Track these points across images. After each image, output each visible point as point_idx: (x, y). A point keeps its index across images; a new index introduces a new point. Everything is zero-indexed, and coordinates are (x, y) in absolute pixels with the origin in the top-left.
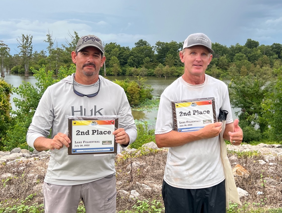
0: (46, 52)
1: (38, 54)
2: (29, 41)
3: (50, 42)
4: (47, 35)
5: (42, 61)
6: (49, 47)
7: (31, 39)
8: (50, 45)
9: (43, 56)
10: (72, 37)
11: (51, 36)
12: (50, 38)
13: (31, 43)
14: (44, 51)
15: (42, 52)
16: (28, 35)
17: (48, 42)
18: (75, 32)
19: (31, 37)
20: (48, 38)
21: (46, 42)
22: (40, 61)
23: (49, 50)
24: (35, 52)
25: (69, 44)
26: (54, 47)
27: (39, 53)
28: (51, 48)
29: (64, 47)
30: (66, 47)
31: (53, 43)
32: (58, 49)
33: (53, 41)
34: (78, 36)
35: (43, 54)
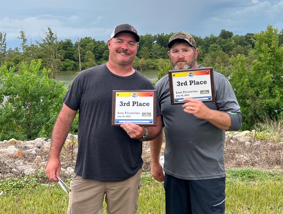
0: (20, 48)
1: (12, 51)
2: (3, 39)
3: (24, 38)
4: (21, 32)
5: (16, 58)
6: (22, 44)
7: (5, 36)
8: (23, 41)
9: (17, 53)
10: (45, 33)
11: (24, 33)
12: (23, 34)
13: (5, 40)
14: (19, 48)
15: (17, 49)
16: (2, 33)
17: (21, 38)
18: (49, 28)
19: (5, 35)
20: (21, 35)
21: (19, 38)
22: (14, 58)
23: (22, 47)
24: (9, 49)
25: (42, 40)
26: (28, 44)
27: (14, 50)
28: (25, 45)
29: (38, 43)
30: (40, 43)
31: (26, 40)
32: (33, 45)
33: (26, 37)
34: (51, 32)
35: (17, 50)
